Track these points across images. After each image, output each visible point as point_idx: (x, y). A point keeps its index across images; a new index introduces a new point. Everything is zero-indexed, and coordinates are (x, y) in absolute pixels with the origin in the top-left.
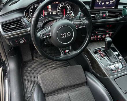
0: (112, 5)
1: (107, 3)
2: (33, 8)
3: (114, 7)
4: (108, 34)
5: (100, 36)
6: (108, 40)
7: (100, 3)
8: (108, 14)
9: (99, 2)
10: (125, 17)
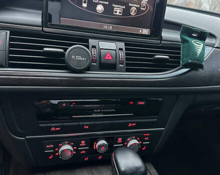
0: (138, 22)
1: (118, 10)
3: (146, 32)
4: (136, 136)
5: (102, 142)
6: (123, 169)
7: (85, 5)
8: (127, 54)
10: (194, 73)
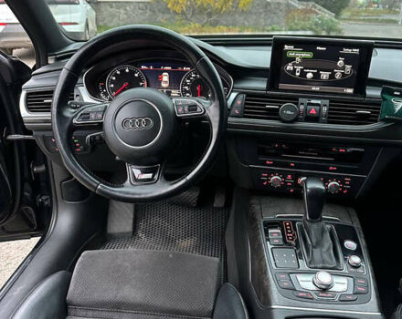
1: (325, 75)
2: (118, 72)
3: (350, 91)
4: (337, 178)
7: (298, 74)
8: (329, 109)
9: (295, 69)
